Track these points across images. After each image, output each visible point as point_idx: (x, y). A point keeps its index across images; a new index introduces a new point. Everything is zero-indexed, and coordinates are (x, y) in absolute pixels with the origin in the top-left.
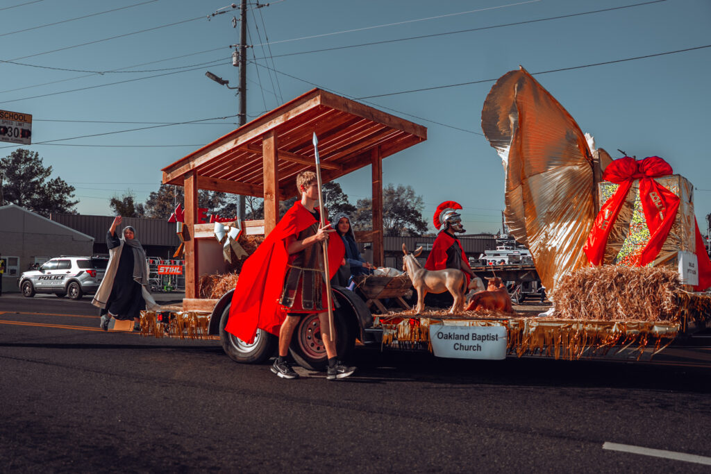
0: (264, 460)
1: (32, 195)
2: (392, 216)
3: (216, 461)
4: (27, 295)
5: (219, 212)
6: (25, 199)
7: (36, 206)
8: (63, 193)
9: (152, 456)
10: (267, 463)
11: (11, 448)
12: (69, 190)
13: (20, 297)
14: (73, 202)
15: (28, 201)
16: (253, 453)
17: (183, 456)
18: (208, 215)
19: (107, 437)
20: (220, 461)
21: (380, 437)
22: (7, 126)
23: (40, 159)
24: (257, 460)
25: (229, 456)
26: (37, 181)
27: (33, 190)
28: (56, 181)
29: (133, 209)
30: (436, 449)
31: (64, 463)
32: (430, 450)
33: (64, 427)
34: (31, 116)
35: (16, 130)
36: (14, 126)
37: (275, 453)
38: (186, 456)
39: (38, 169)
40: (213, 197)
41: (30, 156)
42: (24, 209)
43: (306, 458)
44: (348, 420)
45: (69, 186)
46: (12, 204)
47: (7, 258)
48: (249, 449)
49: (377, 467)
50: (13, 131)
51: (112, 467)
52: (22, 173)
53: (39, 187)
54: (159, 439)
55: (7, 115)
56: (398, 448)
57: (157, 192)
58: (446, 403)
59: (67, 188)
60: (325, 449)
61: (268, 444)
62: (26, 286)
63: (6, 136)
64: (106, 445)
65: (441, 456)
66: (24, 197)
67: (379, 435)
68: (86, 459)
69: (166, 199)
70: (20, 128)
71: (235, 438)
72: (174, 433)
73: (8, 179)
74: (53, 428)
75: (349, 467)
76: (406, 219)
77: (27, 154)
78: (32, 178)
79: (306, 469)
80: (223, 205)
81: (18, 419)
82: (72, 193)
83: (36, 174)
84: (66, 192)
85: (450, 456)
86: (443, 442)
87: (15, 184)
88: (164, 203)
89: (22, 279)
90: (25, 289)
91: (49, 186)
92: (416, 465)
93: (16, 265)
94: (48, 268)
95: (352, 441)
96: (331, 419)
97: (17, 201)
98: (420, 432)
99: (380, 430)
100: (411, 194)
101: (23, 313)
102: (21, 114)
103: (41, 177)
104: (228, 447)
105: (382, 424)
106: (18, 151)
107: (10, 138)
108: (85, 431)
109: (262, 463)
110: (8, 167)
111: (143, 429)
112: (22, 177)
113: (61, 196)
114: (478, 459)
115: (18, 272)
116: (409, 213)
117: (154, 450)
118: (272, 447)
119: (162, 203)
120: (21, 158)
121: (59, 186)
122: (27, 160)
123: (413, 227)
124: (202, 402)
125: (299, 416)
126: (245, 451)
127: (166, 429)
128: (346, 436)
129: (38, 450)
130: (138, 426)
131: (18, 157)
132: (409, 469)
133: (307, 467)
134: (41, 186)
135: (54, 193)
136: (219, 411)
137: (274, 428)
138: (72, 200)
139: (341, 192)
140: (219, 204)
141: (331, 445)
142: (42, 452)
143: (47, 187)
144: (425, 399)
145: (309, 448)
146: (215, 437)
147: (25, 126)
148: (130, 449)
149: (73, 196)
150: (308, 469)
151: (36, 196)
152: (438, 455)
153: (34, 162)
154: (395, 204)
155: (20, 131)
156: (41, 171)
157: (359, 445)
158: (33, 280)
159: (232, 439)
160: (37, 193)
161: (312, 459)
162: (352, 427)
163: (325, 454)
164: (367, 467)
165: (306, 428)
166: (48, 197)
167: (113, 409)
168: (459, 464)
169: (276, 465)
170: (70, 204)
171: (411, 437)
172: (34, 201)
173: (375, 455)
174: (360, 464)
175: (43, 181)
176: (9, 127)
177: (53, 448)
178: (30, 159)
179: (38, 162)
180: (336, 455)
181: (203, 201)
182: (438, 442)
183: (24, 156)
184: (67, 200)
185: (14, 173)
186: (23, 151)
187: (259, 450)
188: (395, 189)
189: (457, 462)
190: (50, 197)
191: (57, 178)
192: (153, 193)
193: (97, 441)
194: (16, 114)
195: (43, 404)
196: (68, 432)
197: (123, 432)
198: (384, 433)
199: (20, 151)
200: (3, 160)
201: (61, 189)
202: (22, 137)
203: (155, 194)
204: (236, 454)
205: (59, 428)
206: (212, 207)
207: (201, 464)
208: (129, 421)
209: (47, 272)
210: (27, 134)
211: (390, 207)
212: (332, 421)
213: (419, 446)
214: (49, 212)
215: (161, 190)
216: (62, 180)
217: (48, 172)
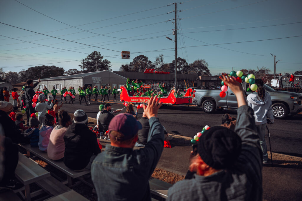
2: (199, 68)
14: (110, 66)
27: (99, 63)
28: (105, 60)
29: (128, 68)
39: (100, 57)
40: (148, 63)
47: (106, 84)
53: (101, 62)
59: (108, 62)
73: (91, 60)
76: (203, 69)
77: (97, 52)
78: (98, 59)
82: (110, 63)
87: (94, 61)
91: (103, 61)
100: (205, 62)
103: (101, 59)
112: (96, 59)
113: (107, 64)
116: (204, 68)
122: (97, 54)
123: (205, 71)
131: (94, 53)
135: (105, 63)
138: (110, 65)
139: (186, 62)
154: (200, 65)
170: (110, 67)
178: (98, 54)
179: (100, 55)
185: (93, 58)
188: (200, 60)
190: (104, 65)
200: (90, 54)
211: (199, 65)
216: (107, 60)
217: (102, 57)
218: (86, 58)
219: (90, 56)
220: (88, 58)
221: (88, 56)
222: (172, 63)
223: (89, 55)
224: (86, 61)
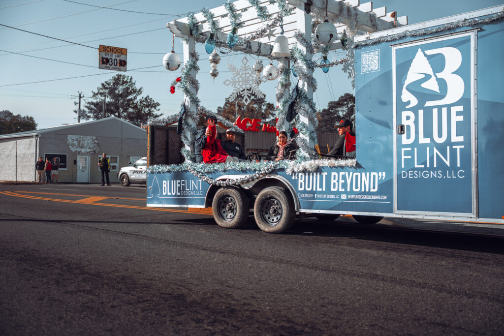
0: (292, 307)
1: (128, 109)
3: (257, 306)
4: (124, 185)
5: (270, 122)
6: (123, 112)
7: (131, 117)
8: (151, 107)
9: (211, 302)
10: (294, 309)
11: (111, 294)
12: (156, 105)
13: (119, 187)
14: (158, 114)
15: (125, 114)
16: (284, 302)
17: (233, 302)
18: (261, 124)
19: (179, 287)
20: (260, 306)
21: (381, 294)
22: (109, 58)
23: (133, 82)
24: (287, 306)
25: (267, 303)
26: (132, 98)
27: (128, 105)
28: (146, 99)
30: (423, 304)
31: (148, 305)
32: (418, 304)
33: (149, 280)
34: (126, 49)
35: (116, 61)
36: (113, 58)
37: (300, 302)
38: (235, 302)
39: (132, 90)
40: (266, 110)
41: (126, 79)
42: (122, 119)
43: (323, 306)
44: (358, 280)
45: (155, 102)
46: (113, 116)
48: (281, 299)
49: (376, 315)
50: (113, 62)
51: (182, 308)
52: (120, 92)
53: (133, 103)
54: (217, 290)
55: (108, 49)
56: (394, 302)
57: (222, 107)
58: (436, 270)
59: (154, 104)
60: (338, 300)
61: (296, 295)
62: (123, 178)
63: (108, 65)
64: (178, 293)
65: (426, 309)
66: (122, 110)
67: (380, 292)
68: (164, 302)
69: (229, 112)
70: (118, 59)
71: (272, 290)
72: (228, 286)
73: (110, 97)
74: (141, 280)
75: (354, 314)
77: (124, 77)
78: (127, 96)
79: (321, 314)
80: (273, 116)
81: (116, 274)
82: (158, 108)
83: (131, 93)
84: (153, 106)
85: (433, 310)
86: (429, 299)
87: (116, 100)
88: (228, 115)
89: (120, 173)
90: (123, 180)
91: (141, 102)
92: (405, 315)
93: (116, 162)
94: (140, 165)
95: (359, 295)
96: (344, 279)
97: (117, 114)
98: (413, 291)
99: (381, 288)
101: (121, 198)
102: (119, 49)
103: (134, 95)
104: (266, 297)
105: (383, 284)
106: (117, 75)
107: (111, 67)
108: (164, 283)
109: (290, 309)
110: (110, 88)
111: (205, 283)
112: (121, 95)
113: (150, 110)
114: (456, 313)
115: (117, 168)
117: (212, 297)
118: (298, 297)
119: (226, 115)
120: (120, 81)
121: (148, 102)
122: (124, 82)
124: (250, 265)
125: (321, 276)
126: (278, 300)
127: (222, 283)
128: (355, 292)
129: (130, 296)
130: (201, 281)
131: (117, 80)
132: (400, 317)
133: (322, 313)
134: (135, 102)
135: (145, 108)
136: (261, 271)
137: (301, 284)
138: (158, 113)
140: (270, 116)
141: (343, 298)
142: (132, 297)
143: (139, 104)
144: (420, 267)
145: (326, 299)
146: (257, 289)
147: (122, 58)
148: (195, 296)
149: (159, 110)
150: (323, 314)
151: (131, 110)
152: (424, 308)
153: (129, 84)
155: (118, 61)
156: (135, 91)
157: (363, 299)
158: (129, 174)
159: (269, 291)
160: (132, 108)
161: (327, 307)
162: (360, 285)
163: (337, 304)
164: (368, 314)
165: (325, 285)
166: (140, 111)
167: (185, 268)
168: (440, 316)
169: (300, 310)
170: (157, 116)
171: (404, 294)
172: (129, 114)
173: (375, 306)
174: (363, 312)
175: (136, 99)
176: (111, 58)
177: (141, 294)
178: (127, 82)
179: (132, 84)
180: (346, 305)
181: (258, 113)
182: (425, 299)
183: (121, 80)
184: (154, 113)
185: (114, 92)
186: (121, 75)
187: (289, 300)
189: (439, 314)
190: (141, 110)
191: (147, 96)
192: (219, 107)
193: (172, 290)
194: (115, 48)
195: (134, 264)
196: (152, 283)
197: (191, 285)
198: (385, 290)
199: (119, 76)
200: (106, 82)
201: (150, 105)
202: (120, 66)
203: (221, 108)
204: (272, 302)
205: (145, 281)
206: (265, 118)
207: (246, 308)
208: (196, 277)
209: (139, 167)
210: (123, 63)
212: (345, 280)
213: (410, 301)
214: (140, 122)
215: (226, 104)
216: (150, 97)
217: (140, 91)
218: (96, 92)
219: (106, 88)
220: (101, 91)
221: (101, 87)
222: (326, 108)
223: (103, 85)
224: (95, 101)
